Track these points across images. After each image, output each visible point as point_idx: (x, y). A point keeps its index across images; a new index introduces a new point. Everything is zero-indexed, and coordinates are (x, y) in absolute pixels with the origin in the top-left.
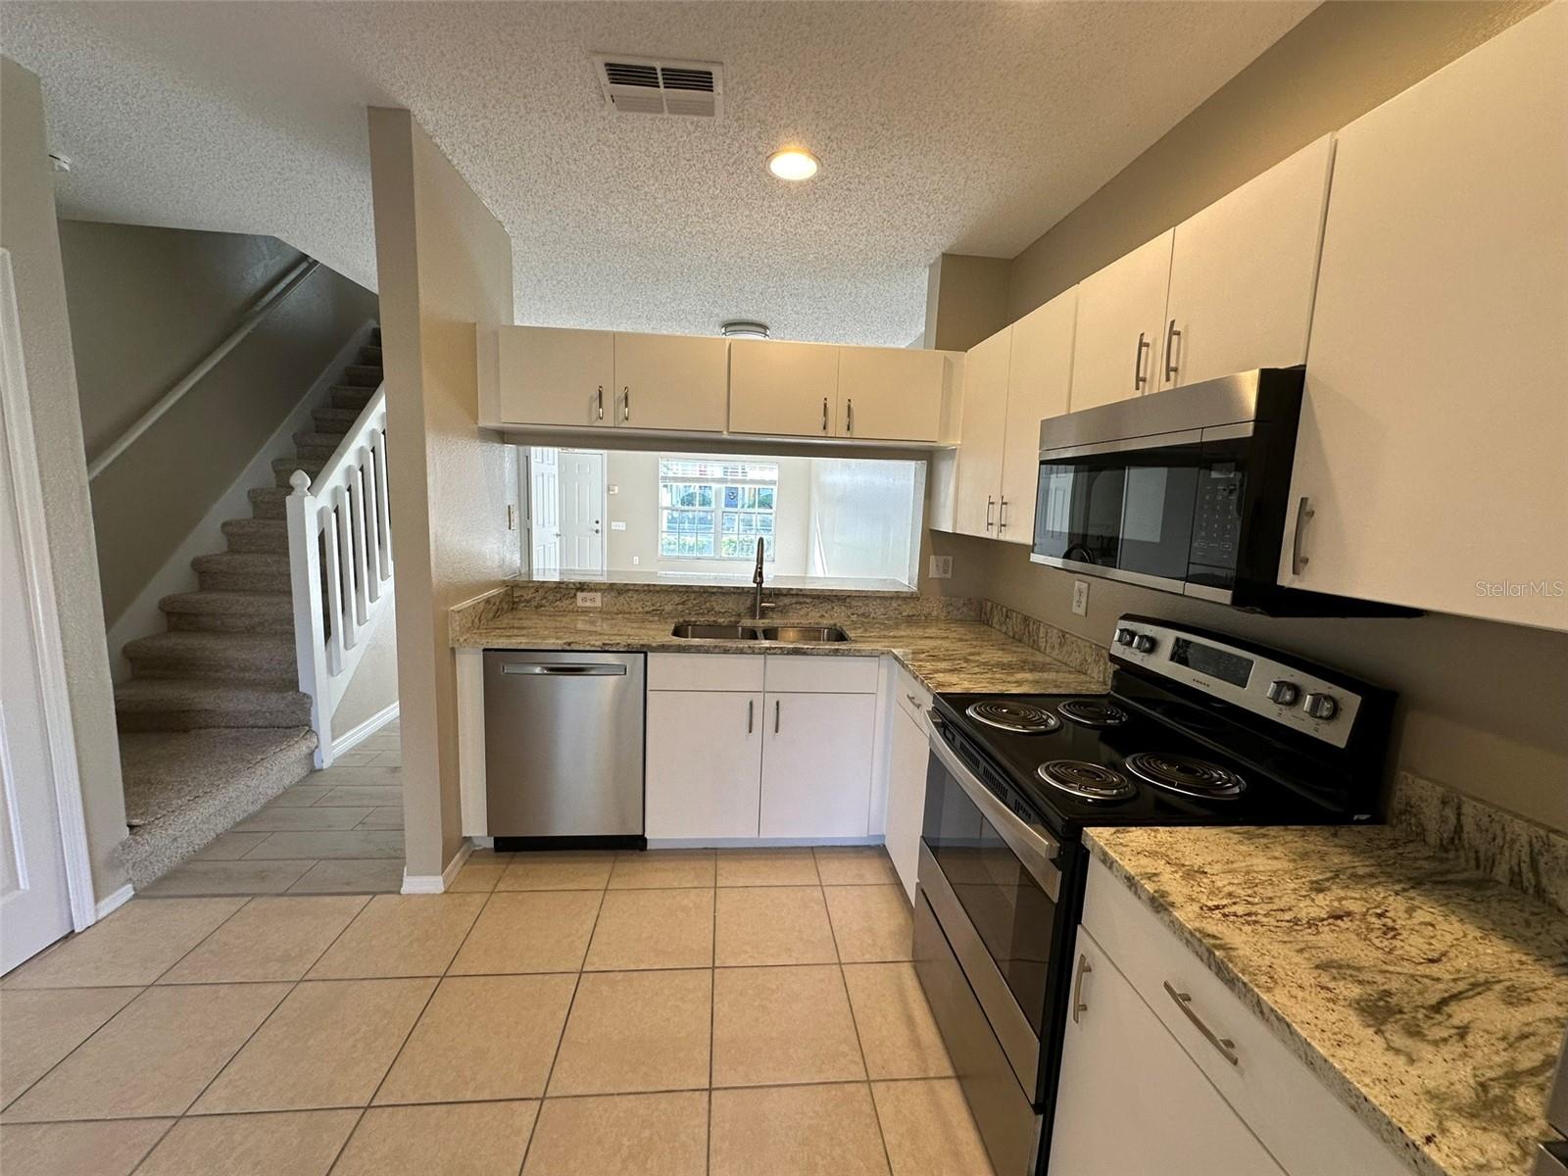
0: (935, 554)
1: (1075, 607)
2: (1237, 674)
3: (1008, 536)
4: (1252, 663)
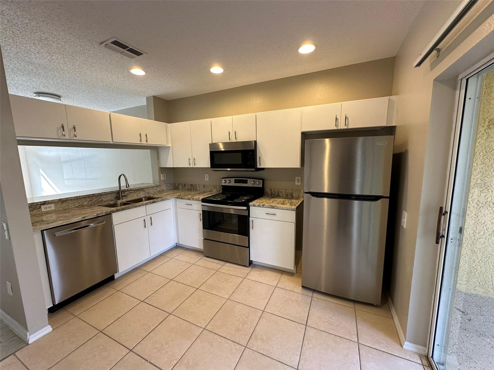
0: (162, 174)
1: (206, 180)
2: (246, 182)
3: (197, 166)
4: (247, 180)
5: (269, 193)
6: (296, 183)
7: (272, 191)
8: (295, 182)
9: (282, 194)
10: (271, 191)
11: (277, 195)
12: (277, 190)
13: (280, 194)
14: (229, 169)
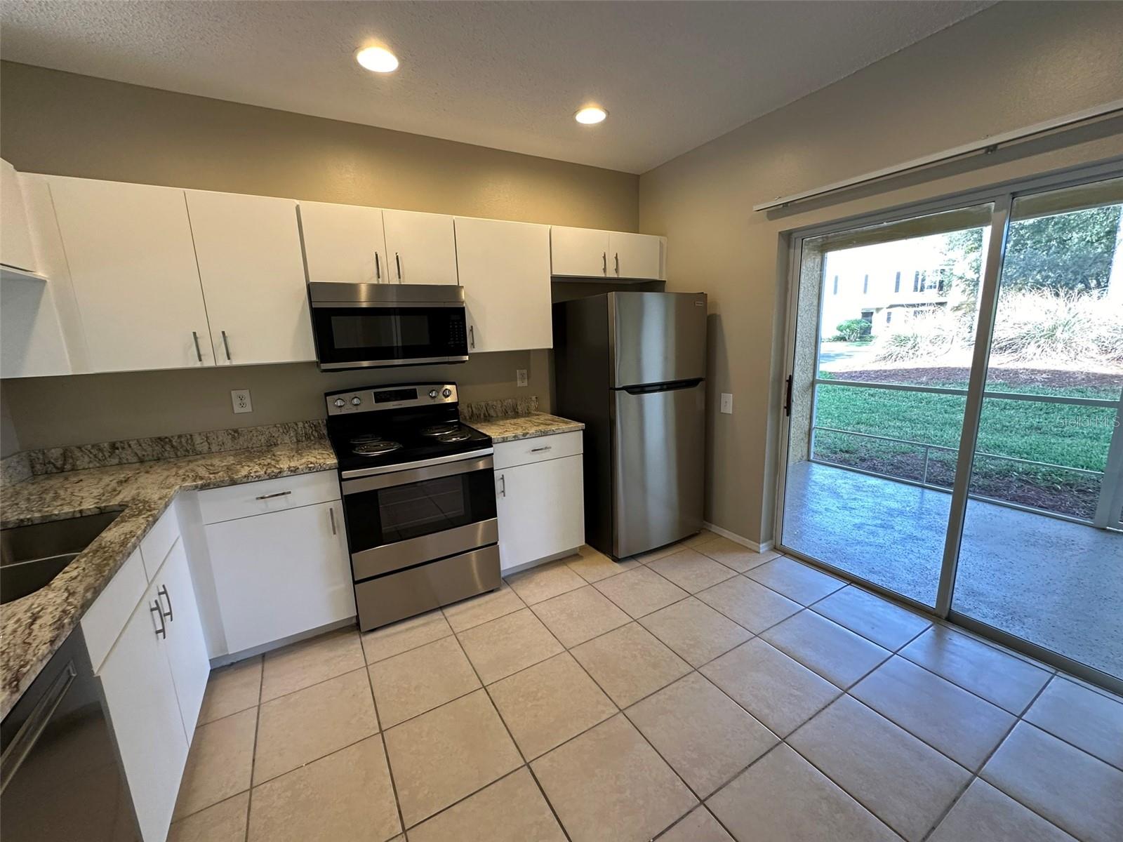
1: (237, 409)
2: (412, 395)
3: (238, 361)
4: (415, 390)
5: (466, 415)
6: (519, 383)
7: (474, 409)
8: (517, 380)
9: (495, 411)
10: (470, 409)
11: (484, 414)
12: (483, 404)
13: (492, 413)
14: (365, 364)
